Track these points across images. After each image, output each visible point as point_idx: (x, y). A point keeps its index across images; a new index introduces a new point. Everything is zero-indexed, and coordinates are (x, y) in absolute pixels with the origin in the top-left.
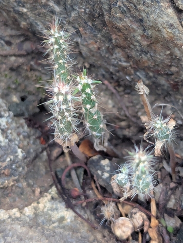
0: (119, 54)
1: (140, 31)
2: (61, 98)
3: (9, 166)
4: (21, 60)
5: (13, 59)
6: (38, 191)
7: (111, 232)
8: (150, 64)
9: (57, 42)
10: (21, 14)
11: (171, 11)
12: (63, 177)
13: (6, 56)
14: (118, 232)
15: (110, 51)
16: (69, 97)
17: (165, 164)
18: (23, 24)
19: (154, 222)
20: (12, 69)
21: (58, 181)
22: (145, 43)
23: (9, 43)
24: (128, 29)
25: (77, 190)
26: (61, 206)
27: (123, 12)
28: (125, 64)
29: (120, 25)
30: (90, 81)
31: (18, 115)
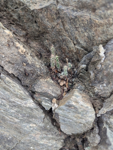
0: (63, 55)
1: (67, 49)
2: (52, 58)
3: (43, 73)
4: (47, 56)
5: (46, 56)
6: (48, 77)
7: (60, 85)
8: (69, 56)
9: (53, 49)
10: (47, 47)
11: (73, 44)
12: (52, 76)
13: (44, 55)
14: (61, 85)
15: (62, 54)
16: (54, 58)
17: (70, 75)
18: (48, 49)
19: (67, 83)
20: (45, 58)
21: (51, 76)
22: (68, 52)
23: (45, 53)
24: (65, 48)
25: (54, 78)
26: (51, 80)
27: (65, 45)
28: (64, 57)
29: (64, 48)
30: (58, 57)
31: (45, 65)
